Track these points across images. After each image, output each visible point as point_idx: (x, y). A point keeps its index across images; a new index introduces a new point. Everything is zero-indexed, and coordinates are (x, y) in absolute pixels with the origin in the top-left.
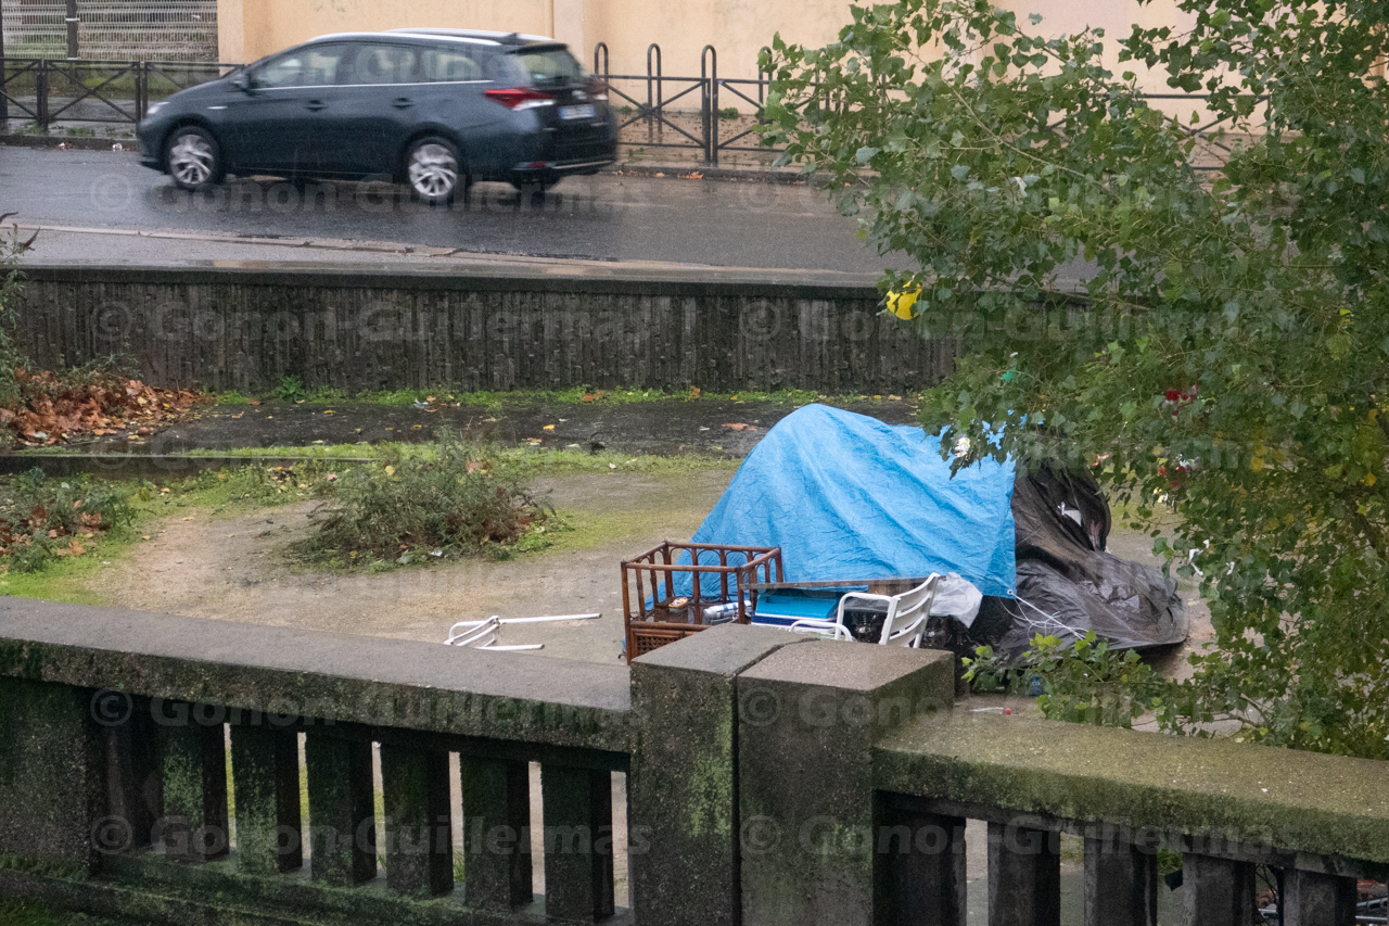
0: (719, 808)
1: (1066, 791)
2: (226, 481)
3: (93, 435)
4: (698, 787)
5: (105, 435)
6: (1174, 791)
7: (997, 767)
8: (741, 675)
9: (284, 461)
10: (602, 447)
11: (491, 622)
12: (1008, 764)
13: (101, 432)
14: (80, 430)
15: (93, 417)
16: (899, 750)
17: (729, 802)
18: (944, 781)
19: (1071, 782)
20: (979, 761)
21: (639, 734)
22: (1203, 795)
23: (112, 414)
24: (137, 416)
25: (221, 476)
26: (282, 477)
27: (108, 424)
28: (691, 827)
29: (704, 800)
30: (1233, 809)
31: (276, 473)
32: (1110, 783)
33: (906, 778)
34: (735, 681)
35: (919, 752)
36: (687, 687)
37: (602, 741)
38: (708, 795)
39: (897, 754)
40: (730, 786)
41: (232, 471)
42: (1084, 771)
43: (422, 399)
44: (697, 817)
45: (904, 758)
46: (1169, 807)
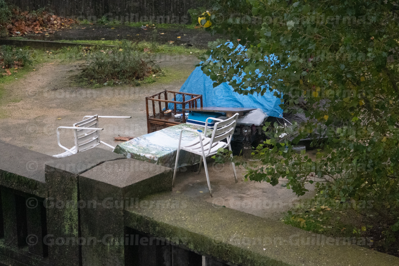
0: (74, 225)
1: (190, 238)
2: (69, 51)
3: (35, 33)
4: (67, 216)
5: (39, 33)
6: (229, 245)
7: (166, 225)
8: (81, 175)
9: (89, 46)
10: (191, 46)
11: (95, 117)
12: (171, 224)
13: (37, 32)
14: (32, 31)
15: (37, 27)
16: (133, 212)
17: (77, 223)
18: (148, 227)
19: (192, 235)
20: (160, 221)
21: (48, 193)
22: (240, 248)
23: (44, 26)
24: (52, 27)
25: (68, 49)
26: (87, 50)
27: (41, 30)
28: (65, 230)
29: (69, 221)
30: (251, 256)
31: (85, 49)
32: (207, 238)
33: (135, 223)
34: (78, 177)
35: (140, 214)
36: (63, 177)
37: (38, 193)
38: (70, 219)
39: (132, 214)
40: (77, 217)
41: (72, 48)
42: (198, 231)
43: (144, 25)
44: (67, 227)
45: (135, 215)
46: (228, 251)
